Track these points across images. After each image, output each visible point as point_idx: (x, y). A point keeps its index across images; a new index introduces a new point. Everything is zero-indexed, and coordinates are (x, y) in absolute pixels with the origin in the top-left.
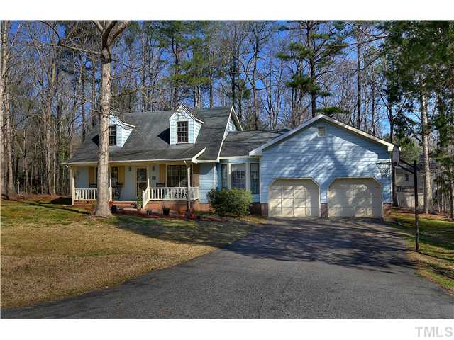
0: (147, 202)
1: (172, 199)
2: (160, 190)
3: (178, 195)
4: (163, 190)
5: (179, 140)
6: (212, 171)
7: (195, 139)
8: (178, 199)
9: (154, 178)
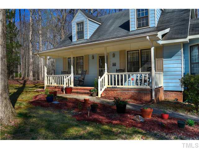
0: (103, 90)
1: (131, 87)
2: (118, 76)
3: (139, 81)
4: (122, 76)
5: (139, 26)
6: (179, 53)
7: (156, 23)
8: (139, 87)
9: (114, 65)
